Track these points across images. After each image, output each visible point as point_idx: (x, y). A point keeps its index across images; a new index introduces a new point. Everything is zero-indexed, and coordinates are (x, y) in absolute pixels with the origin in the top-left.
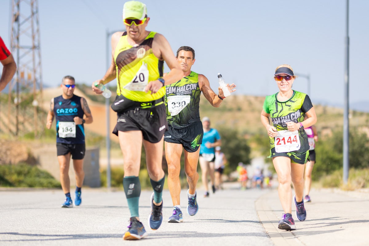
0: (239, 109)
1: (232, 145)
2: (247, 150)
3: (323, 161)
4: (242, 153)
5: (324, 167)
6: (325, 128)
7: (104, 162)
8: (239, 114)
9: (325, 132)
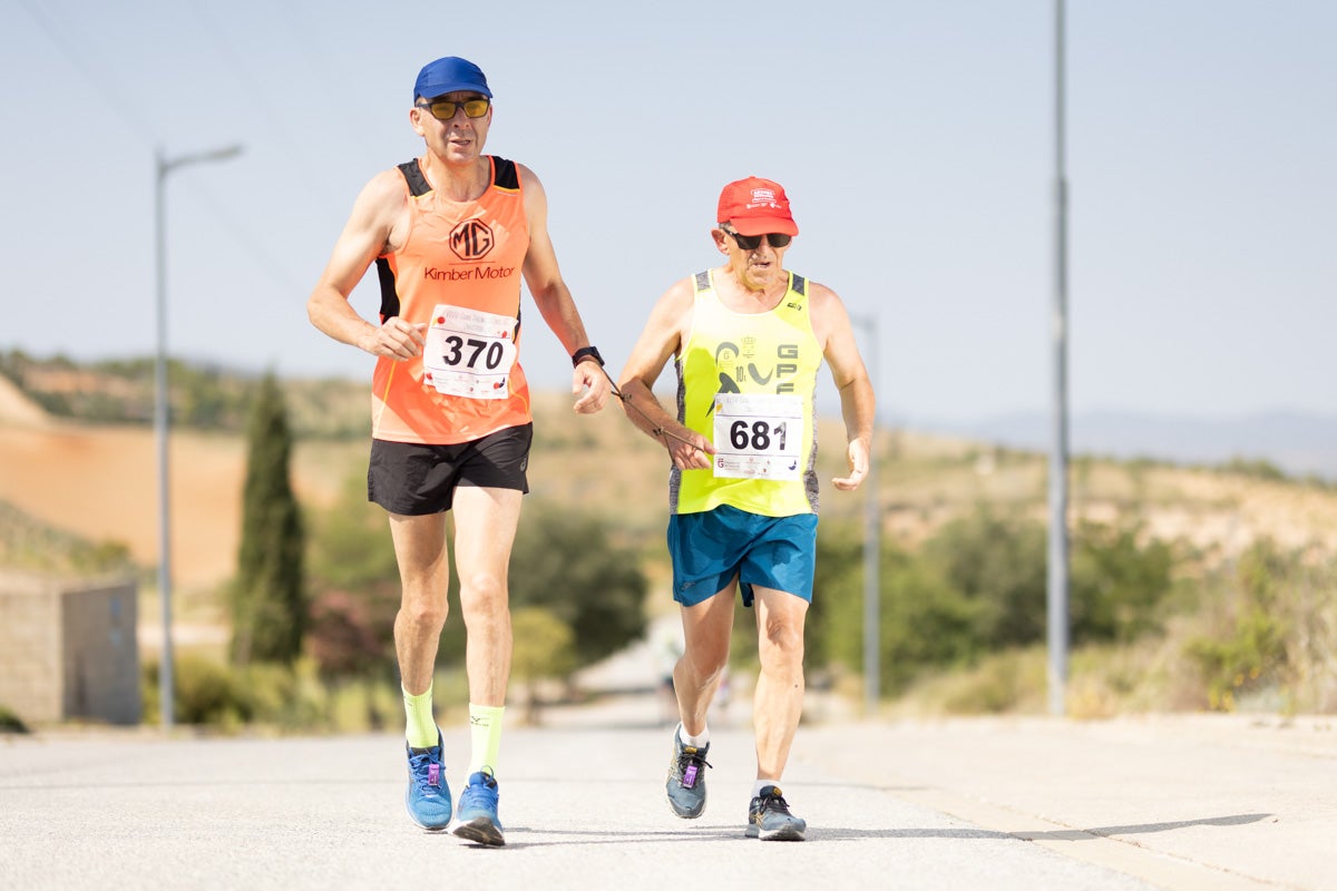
0: (588, 443)
1: (584, 570)
2: (638, 587)
3: (915, 624)
4: (621, 599)
5: (918, 645)
6: (898, 507)
7: (150, 636)
8: (589, 461)
9: (899, 524)
